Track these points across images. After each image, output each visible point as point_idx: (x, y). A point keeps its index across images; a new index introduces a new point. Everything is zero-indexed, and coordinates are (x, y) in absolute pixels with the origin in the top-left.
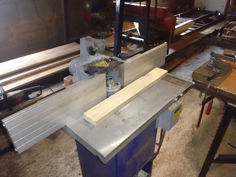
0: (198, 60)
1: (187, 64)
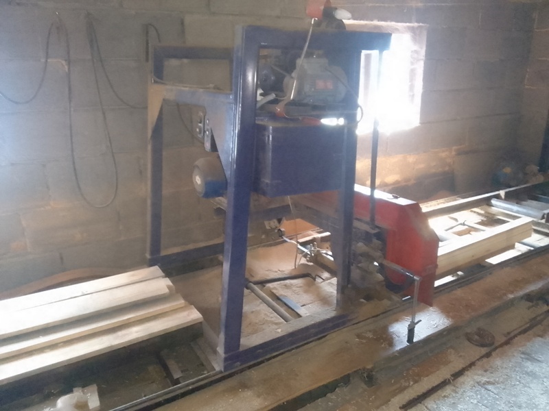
0: (530, 366)
1: (485, 379)
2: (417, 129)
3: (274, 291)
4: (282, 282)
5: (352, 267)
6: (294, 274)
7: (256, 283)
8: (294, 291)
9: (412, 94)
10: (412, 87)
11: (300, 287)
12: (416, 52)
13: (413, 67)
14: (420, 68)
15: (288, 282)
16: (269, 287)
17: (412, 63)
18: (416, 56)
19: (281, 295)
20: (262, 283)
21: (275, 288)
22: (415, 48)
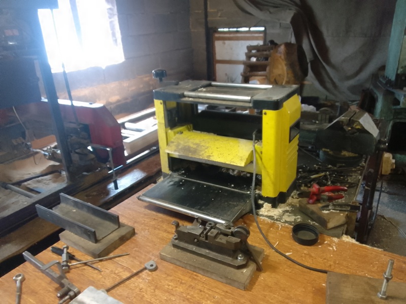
2: (123, 63)
3: (29, 186)
4: (34, 179)
5: (72, 154)
6: (44, 173)
7: (14, 184)
8: (45, 183)
9: (115, 39)
10: (114, 35)
11: (50, 180)
12: (110, 9)
13: (111, 20)
14: (116, 20)
15: (40, 178)
16: (25, 185)
17: (110, 18)
18: (111, 12)
19: (34, 187)
20: (19, 184)
21: (29, 184)
22: (109, 6)
